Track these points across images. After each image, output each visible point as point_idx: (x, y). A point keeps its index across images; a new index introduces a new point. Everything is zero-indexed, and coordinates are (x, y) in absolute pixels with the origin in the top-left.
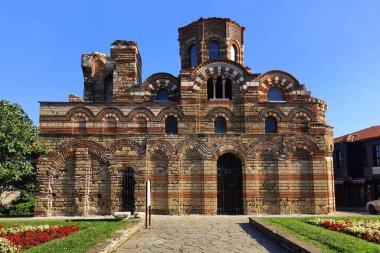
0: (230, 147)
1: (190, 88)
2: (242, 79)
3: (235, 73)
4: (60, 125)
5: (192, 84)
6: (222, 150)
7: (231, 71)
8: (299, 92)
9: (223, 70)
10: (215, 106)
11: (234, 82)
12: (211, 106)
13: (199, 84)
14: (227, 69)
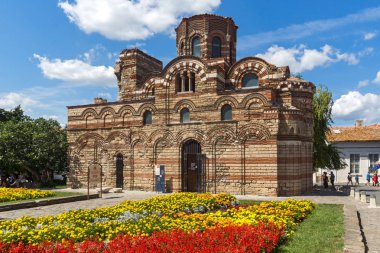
0: (191, 135)
1: (161, 85)
2: (202, 72)
3: (197, 67)
4: (78, 123)
5: (162, 81)
6: (184, 137)
7: (194, 65)
8: (270, 76)
9: (187, 65)
10: (181, 98)
11: (196, 75)
12: (178, 99)
13: (168, 80)
14: (191, 64)
